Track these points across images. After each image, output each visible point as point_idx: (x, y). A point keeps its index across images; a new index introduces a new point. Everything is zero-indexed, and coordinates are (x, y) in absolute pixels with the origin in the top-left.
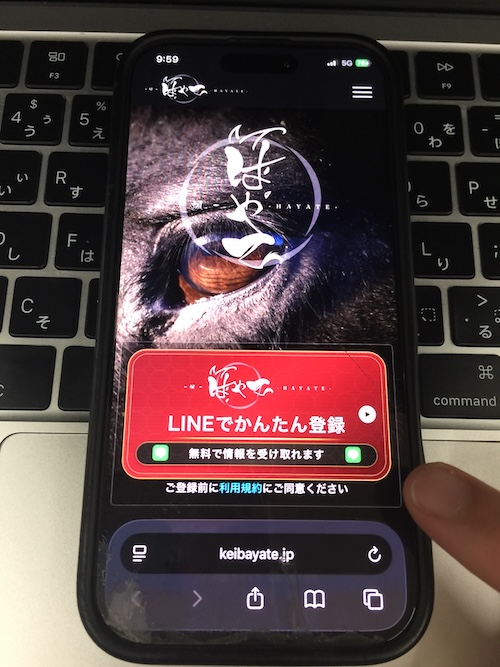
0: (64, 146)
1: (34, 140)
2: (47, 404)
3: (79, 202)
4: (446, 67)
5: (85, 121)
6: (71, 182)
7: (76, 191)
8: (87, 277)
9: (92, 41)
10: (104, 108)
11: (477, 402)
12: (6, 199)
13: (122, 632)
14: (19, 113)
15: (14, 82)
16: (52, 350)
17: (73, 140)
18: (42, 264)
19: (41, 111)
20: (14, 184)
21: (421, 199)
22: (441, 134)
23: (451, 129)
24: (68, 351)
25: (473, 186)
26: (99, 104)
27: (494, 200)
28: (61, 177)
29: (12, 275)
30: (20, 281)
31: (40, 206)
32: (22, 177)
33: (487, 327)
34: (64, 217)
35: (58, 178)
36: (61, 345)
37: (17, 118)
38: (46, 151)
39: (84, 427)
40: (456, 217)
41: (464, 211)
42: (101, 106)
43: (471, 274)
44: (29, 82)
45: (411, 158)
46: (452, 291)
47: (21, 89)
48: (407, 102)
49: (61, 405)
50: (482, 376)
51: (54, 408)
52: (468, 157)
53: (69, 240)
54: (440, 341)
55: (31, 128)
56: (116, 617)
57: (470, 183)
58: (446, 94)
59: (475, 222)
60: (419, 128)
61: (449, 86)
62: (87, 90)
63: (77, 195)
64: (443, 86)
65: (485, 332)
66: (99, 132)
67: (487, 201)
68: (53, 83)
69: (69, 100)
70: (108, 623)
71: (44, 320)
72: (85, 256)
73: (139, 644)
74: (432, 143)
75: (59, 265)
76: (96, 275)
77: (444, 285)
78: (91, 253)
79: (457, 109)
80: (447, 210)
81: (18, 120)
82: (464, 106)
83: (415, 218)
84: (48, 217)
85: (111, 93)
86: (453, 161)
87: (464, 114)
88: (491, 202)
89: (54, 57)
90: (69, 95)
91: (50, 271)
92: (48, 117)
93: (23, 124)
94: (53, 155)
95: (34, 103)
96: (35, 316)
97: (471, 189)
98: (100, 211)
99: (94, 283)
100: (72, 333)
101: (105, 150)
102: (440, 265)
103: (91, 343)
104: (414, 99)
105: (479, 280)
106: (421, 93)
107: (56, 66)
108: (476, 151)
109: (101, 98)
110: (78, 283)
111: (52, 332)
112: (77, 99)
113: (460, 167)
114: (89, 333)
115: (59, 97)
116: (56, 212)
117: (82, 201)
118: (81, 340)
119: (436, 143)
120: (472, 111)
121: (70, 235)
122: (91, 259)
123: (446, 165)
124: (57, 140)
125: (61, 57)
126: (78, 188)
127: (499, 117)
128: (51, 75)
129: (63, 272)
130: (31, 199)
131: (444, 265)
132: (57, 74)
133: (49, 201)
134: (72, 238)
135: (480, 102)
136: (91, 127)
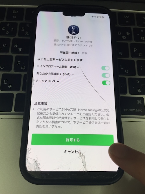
0: (17, 37)
1: (8, 35)
2: (11, 110)
3: (21, 52)
4: (127, 17)
5: (23, 30)
6: (19, 47)
7: (20, 49)
8: (23, 74)
9: (25, 7)
10: (29, 26)
11: (137, 111)
14: (4, 28)
15: (3, 19)
16: (13, 95)
17: (19, 35)
18: (10, 70)
19: (10, 27)
20: (2, 47)
21: (120, 53)
22: (126, 35)
23: (128, 34)
24: (18, 95)
25: (135, 50)
26: (27, 25)
27: (141, 54)
28: (16, 45)
29: (1, 73)
30: (3, 75)
31: (10, 54)
32: (5, 45)
33: (140, 89)
34: (16, 57)
35: (15, 46)
36: (15, 93)
37: (3, 29)
38: (12, 38)
39: (22, 117)
40: (130, 58)
41: (133, 57)
42: (28, 26)
43: (135, 74)
44: (7, 19)
45: (117, 42)
46: (129, 79)
47: (5, 21)
49: (15, 110)
50: (138, 103)
51: (13, 111)
52: (133, 42)
53: (18, 63)
54: (126, 93)
55: (7, 32)
57: (134, 49)
58: (128, 24)
59: (136, 60)
60: (120, 33)
61: (128, 22)
62: (24, 21)
64: (126, 22)
65: (139, 91)
66: (27, 33)
67: (139, 54)
68: (14, 19)
71: (10, 86)
74: (123, 38)
75: (15, 70)
76: (26, 73)
77: (127, 77)
78: (24, 67)
79: (130, 28)
80: (128, 56)
81: (4, 29)
82: (132, 28)
83: (119, 58)
84: (12, 57)
85: (31, 22)
86: (129, 43)
87: (132, 30)
88: (140, 54)
89: (14, 12)
90: (19, 23)
91: (12, 72)
92: (12, 29)
94: (14, 39)
95: (8, 25)
96: (8, 85)
97: (134, 50)
98: (27, 55)
99: (25, 75)
100: (19, 90)
101: (29, 38)
102: (126, 71)
103: (24, 92)
104: (118, 25)
105: (137, 76)
106: (120, 24)
108: (136, 40)
109: (28, 23)
110: (20, 75)
111: (13, 89)
112: (21, 24)
113: (131, 44)
114: (24, 90)
115: (16, 23)
116: (14, 55)
118: (21, 92)
119: (124, 38)
120: (134, 29)
121: (18, 62)
122: (24, 69)
123: (127, 44)
124: (15, 35)
125: (16, 12)
126: (21, 49)
127: (142, 31)
128: (13, 17)
129: (16, 72)
130: (7, 51)
131: (127, 72)
132: (15, 17)
133: (12, 52)
134: (19, 62)
135: (136, 26)
136: (25, 31)
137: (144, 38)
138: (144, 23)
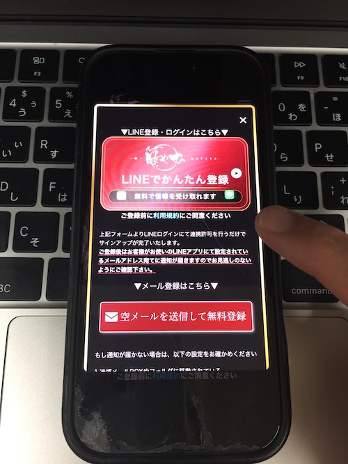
0: (46, 123)
1: (26, 119)
2: (38, 297)
3: (56, 161)
4: (300, 65)
5: (59, 105)
6: (51, 147)
7: (54, 153)
8: (63, 211)
9: (62, 49)
10: (71, 96)
11: (320, 292)
12: (8, 159)
13: (92, 446)
14: (15, 100)
15: (10, 79)
16: (41, 261)
17: (51, 118)
18: (33, 203)
19: (29, 99)
20: (13, 149)
21: (283, 156)
22: (297, 111)
23: (303, 108)
24: (52, 261)
25: (318, 147)
26: (68, 93)
27: (332, 156)
28: (44, 144)
29: (14, 211)
30: (19, 215)
31: (31, 164)
32: (18, 144)
34: (46, 171)
35: (42, 145)
36: (47, 257)
37: (13, 104)
38: (33, 126)
39: (64, 312)
40: (306, 167)
41: (312, 163)
42: (70, 95)
43: (316, 206)
44: (21, 78)
45: (276, 128)
47: (16, 83)
48: (273, 89)
49: (48, 297)
51: (43, 299)
52: (315, 127)
53: (51, 187)
55: (23, 110)
56: (88, 436)
57: (316, 144)
58: (301, 83)
59: (318, 171)
60: (282, 107)
61: (302, 78)
62: (60, 84)
63: (55, 156)
64: (298, 78)
66: (68, 113)
67: (327, 156)
68: (37, 79)
69: (48, 91)
70: (82, 440)
71: (35, 241)
72: (61, 197)
73: (103, 453)
74: (291, 118)
75: (44, 203)
76: (70, 210)
78: (65, 195)
79: (307, 94)
80: (301, 163)
81: (14, 105)
82: (312, 91)
83: (278, 169)
84: (36, 171)
85: (76, 86)
86: (304, 129)
87: (312, 97)
88: (330, 157)
89: (37, 61)
90: (48, 87)
91: (39, 208)
92: (34, 103)
93: (18, 108)
94: (38, 129)
95: (24, 94)
96: (29, 238)
97: (316, 148)
98: (71, 166)
99: (68, 215)
100: (54, 249)
101: (74, 125)
102: (296, 200)
103: (67, 255)
104: (279, 87)
105: (322, 211)
106: (284, 83)
107: (38, 67)
108: (320, 123)
109: (70, 89)
110: (57, 215)
112: (53, 90)
113: (309, 134)
114: (65, 249)
115: (42, 88)
116: (42, 168)
117: (58, 160)
118: (60, 253)
119: (293, 117)
120: (318, 95)
121: (51, 183)
122: (65, 199)
123: (300, 132)
125: (42, 60)
126: (56, 151)
127: (335, 99)
128: (35, 73)
129: (47, 208)
130: (24, 159)
131: (298, 200)
132: (40, 73)
133: (36, 160)
134: (53, 185)
135: (322, 88)
136: (64, 109)
137: (339, 115)
138: (340, 79)
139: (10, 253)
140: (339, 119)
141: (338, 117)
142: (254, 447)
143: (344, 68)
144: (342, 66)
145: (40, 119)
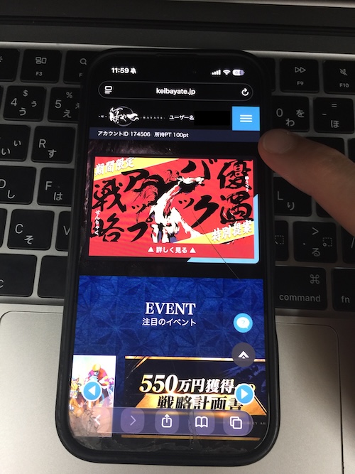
0: (45, 122)
1: (26, 118)
2: (30, 293)
3: (54, 160)
4: (301, 70)
5: (58, 105)
6: (49, 146)
7: (52, 153)
8: (57, 210)
9: (64, 49)
10: (71, 97)
11: (308, 299)
12: (7, 158)
14: (16, 99)
15: (13, 78)
16: (35, 258)
17: (51, 118)
18: (29, 201)
19: (30, 98)
20: (12, 148)
22: (294, 117)
23: (301, 114)
24: (45, 258)
26: (68, 93)
28: (42, 143)
29: (10, 208)
30: (15, 212)
31: (28, 163)
32: (17, 143)
33: (317, 249)
34: (44, 170)
35: (40, 144)
36: (40, 254)
37: (14, 102)
38: (33, 125)
42: (69, 95)
43: (309, 213)
44: (23, 78)
46: (296, 224)
47: (18, 82)
48: (273, 94)
49: (39, 294)
50: (312, 282)
51: (35, 295)
52: (312, 133)
53: (47, 186)
54: (286, 258)
55: (23, 110)
58: (300, 88)
60: (280, 112)
61: (302, 83)
62: (61, 84)
63: (52, 155)
64: (298, 83)
65: (316, 252)
66: (67, 113)
68: (38, 79)
69: (49, 91)
71: (29, 238)
72: (57, 196)
73: (94, 450)
74: (288, 123)
75: (40, 202)
76: (64, 208)
77: (291, 220)
78: (60, 195)
79: (307, 99)
81: (15, 104)
82: (311, 97)
84: (33, 170)
85: (79, 86)
87: (311, 102)
89: (39, 61)
90: (49, 87)
91: (34, 206)
92: (34, 102)
93: (19, 107)
94: (38, 128)
95: (25, 92)
96: (24, 236)
98: (69, 166)
99: (62, 214)
100: (47, 247)
101: (72, 126)
102: (289, 206)
104: (278, 92)
105: (315, 218)
106: (283, 89)
107: (40, 67)
108: (317, 129)
109: (69, 90)
110: (52, 213)
111: (35, 246)
112: (54, 90)
114: (58, 248)
115: (43, 88)
116: (39, 166)
117: (56, 159)
118: (52, 251)
119: (291, 123)
120: (316, 101)
121: (47, 181)
122: (60, 198)
125: (44, 61)
126: (53, 151)
127: (334, 105)
128: (37, 73)
129: (42, 206)
130: (23, 157)
131: (291, 207)
132: (41, 73)
133: (35, 159)
134: (49, 184)
135: (322, 94)
136: (63, 109)
137: (337, 122)
138: (341, 85)
139: (5, 249)
140: (337, 126)
141: (336, 124)
142: (242, 449)
143: (345, 74)
144: (343, 72)
145: (40, 118)
